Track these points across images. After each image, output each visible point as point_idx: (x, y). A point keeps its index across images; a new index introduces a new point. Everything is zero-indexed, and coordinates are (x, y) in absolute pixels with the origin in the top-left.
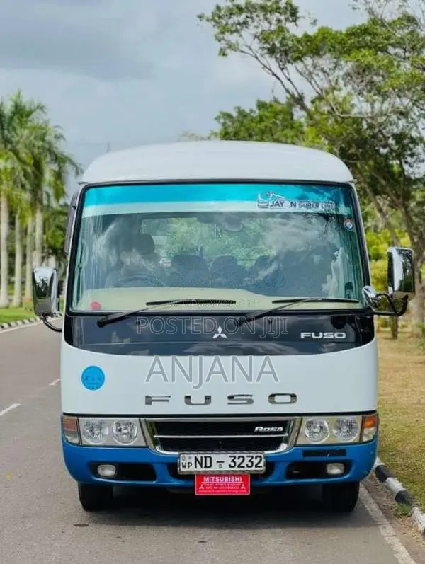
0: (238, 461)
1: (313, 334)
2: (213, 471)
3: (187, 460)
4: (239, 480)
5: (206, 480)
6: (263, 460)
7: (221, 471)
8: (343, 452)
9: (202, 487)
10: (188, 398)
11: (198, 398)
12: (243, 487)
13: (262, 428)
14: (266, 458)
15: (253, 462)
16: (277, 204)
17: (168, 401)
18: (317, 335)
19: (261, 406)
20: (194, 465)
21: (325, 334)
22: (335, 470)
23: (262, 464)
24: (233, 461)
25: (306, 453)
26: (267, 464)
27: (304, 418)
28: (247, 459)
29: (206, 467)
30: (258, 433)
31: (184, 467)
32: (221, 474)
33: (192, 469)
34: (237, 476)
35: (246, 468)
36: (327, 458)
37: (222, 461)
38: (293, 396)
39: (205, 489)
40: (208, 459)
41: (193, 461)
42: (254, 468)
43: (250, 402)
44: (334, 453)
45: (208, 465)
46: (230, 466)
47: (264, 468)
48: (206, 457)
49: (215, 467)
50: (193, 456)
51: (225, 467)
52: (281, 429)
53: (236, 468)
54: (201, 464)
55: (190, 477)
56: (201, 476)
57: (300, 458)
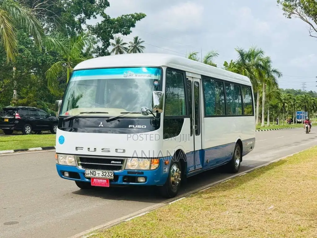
0: (105, 174)
1: (134, 126)
2: (97, 177)
3: (88, 172)
4: (105, 181)
5: (95, 180)
6: (113, 174)
7: (99, 177)
8: (142, 173)
9: (93, 183)
10: (89, 148)
11: (92, 149)
12: (107, 184)
13: (114, 162)
14: (114, 173)
15: (109, 174)
16: (131, 76)
17: (82, 149)
18: (135, 126)
19: (113, 153)
20: (90, 174)
21: (138, 126)
22: (141, 180)
23: (112, 175)
24: (103, 174)
25: (129, 173)
26: (114, 175)
27: (128, 158)
28: (107, 173)
29: (94, 175)
30: (112, 164)
31: (87, 174)
32: (99, 178)
33: (90, 175)
34: (105, 179)
35: (107, 177)
36: (136, 175)
37: (99, 173)
38: (124, 150)
39: (94, 184)
40: (95, 172)
41: (90, 172)
42: (110, 177)
43: (109, 151)
44: (139, 173)
45: (95, 174)
46: (102, 175)
47: (113, 177)
48: (94, 172)
49: (97, 176)
50: (90, 171)
51: (100, 176)
52: (120, 162)
53: (104, 177)
54: (92, 174)
55: (89, 178)
56: (93, 179)
57: (126, 174)
